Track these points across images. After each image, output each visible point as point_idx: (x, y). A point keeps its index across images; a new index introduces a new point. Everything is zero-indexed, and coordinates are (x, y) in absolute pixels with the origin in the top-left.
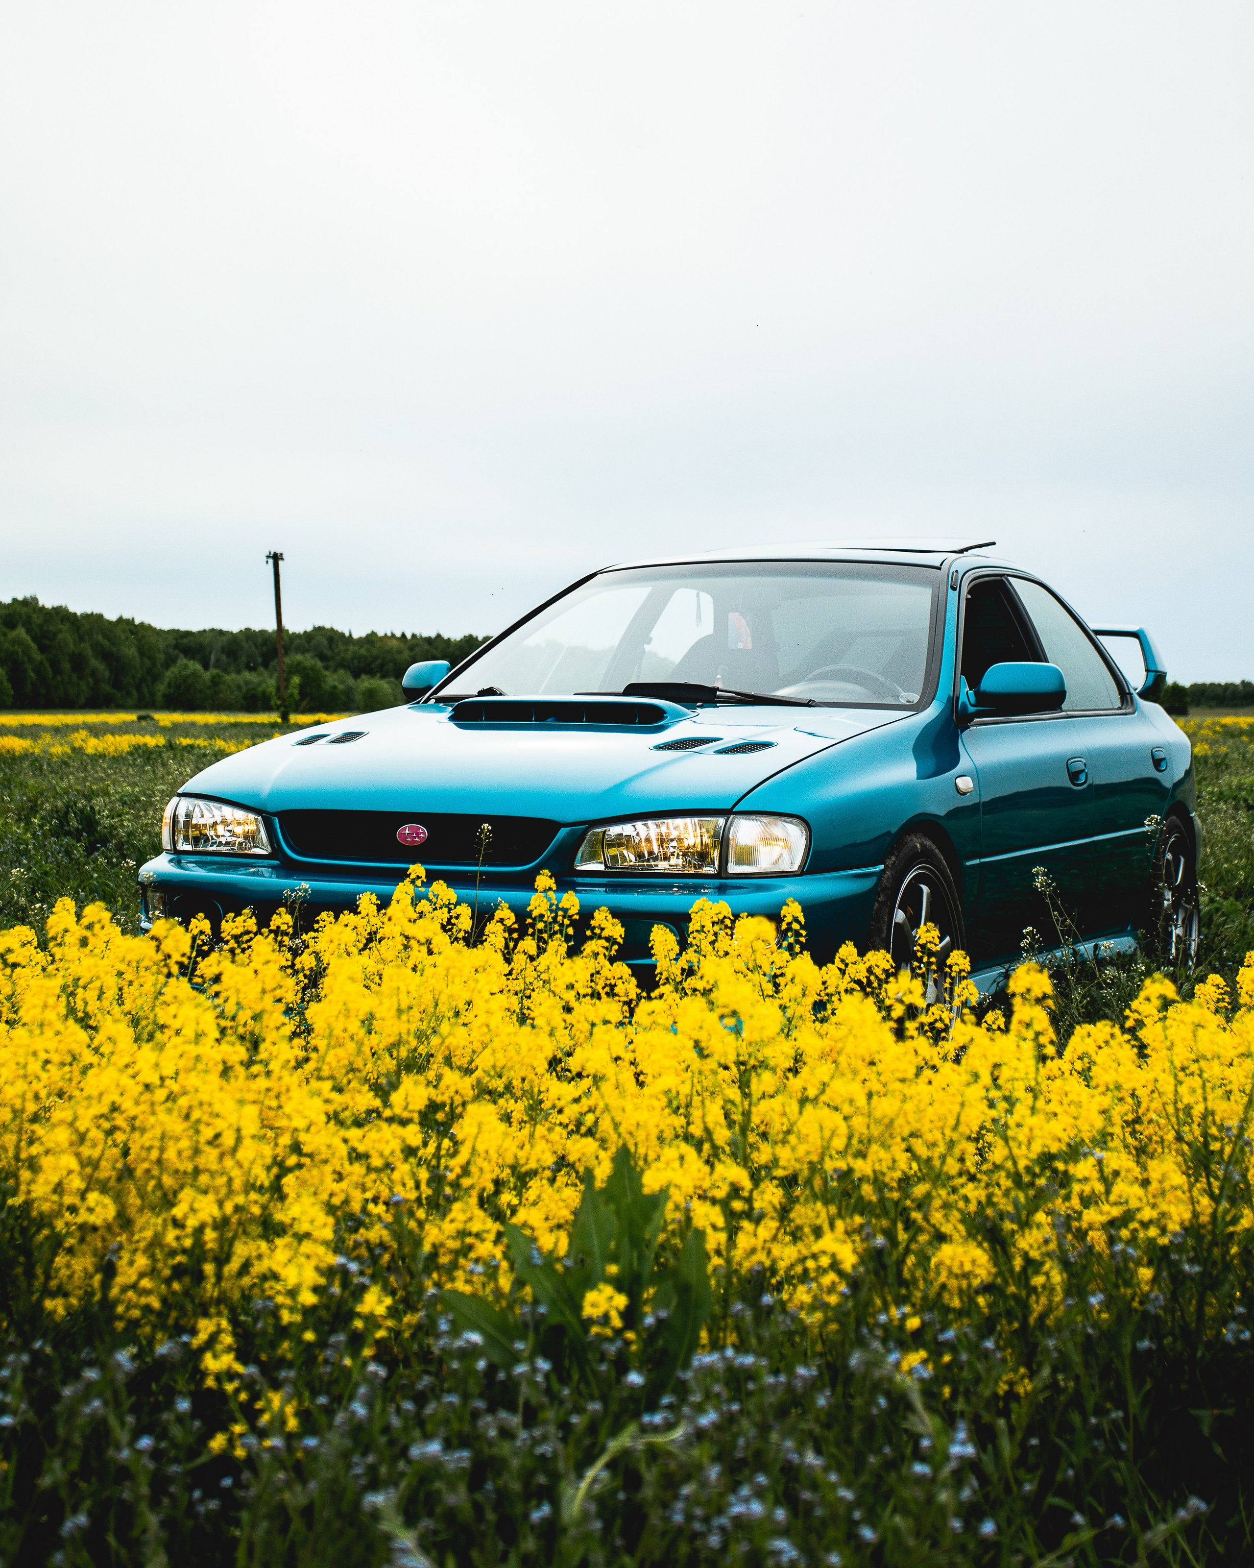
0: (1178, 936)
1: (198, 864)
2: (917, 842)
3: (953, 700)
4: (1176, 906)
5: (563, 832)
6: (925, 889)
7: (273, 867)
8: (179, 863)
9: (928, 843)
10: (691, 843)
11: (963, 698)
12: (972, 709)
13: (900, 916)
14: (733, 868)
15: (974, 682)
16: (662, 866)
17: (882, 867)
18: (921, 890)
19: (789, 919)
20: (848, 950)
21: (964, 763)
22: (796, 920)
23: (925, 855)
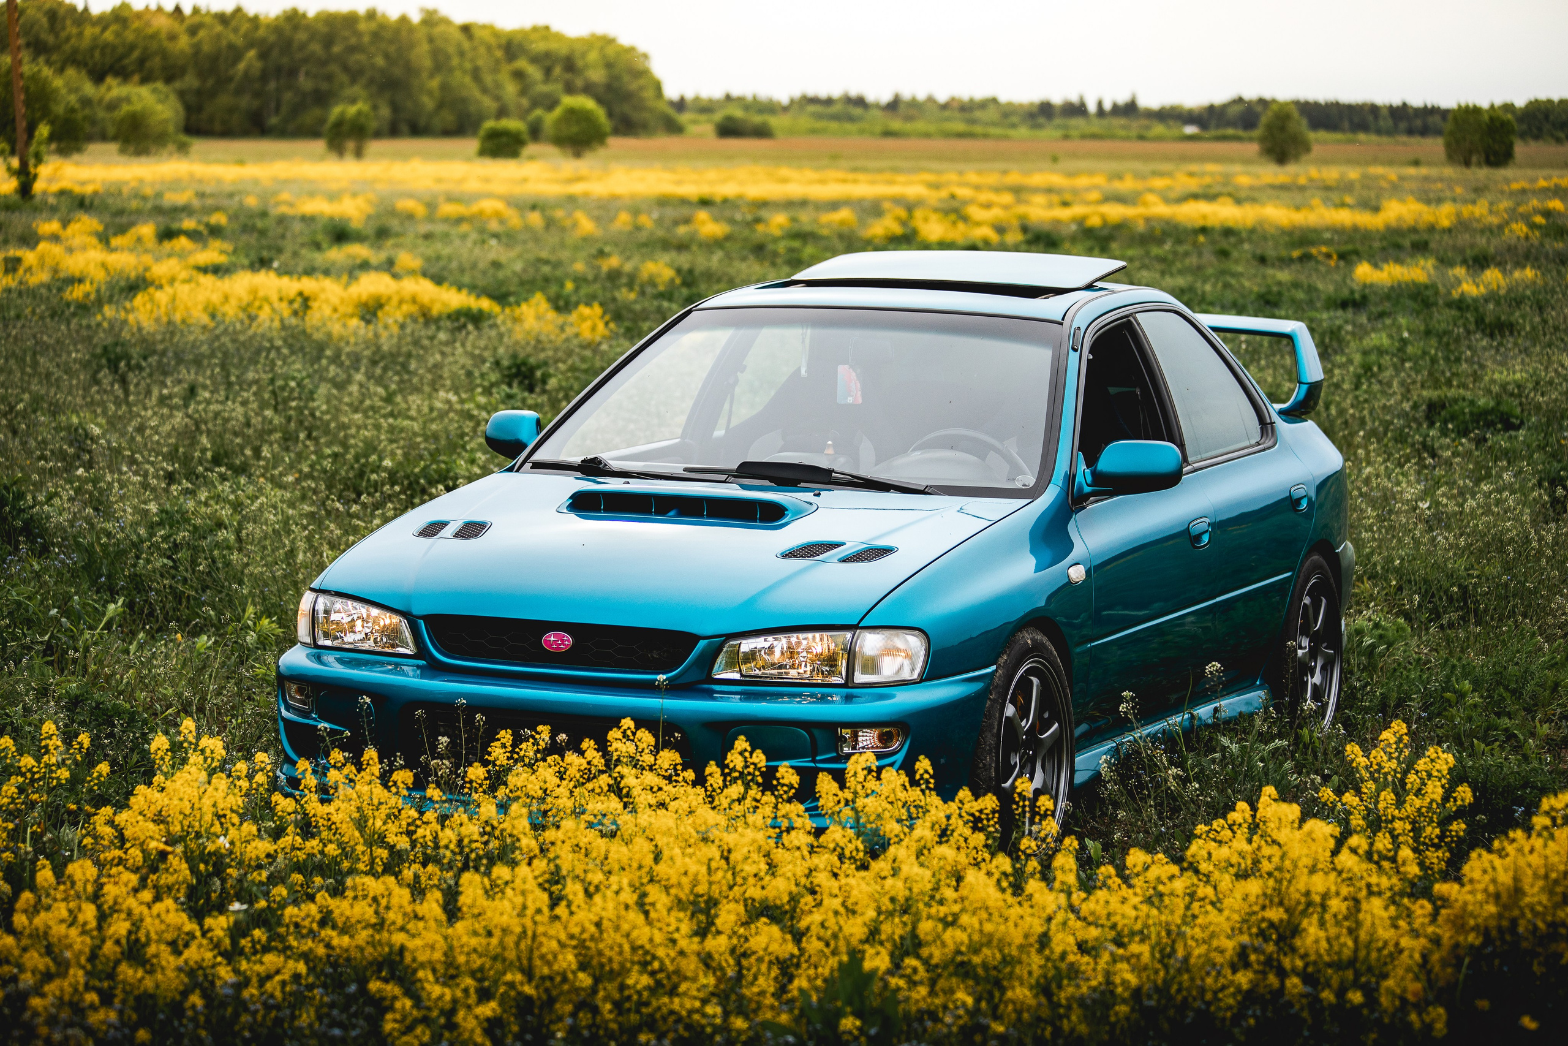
0: (1315, 686)
1: (340, 661)
2: (1028, 638)
3: (1070, 478)
4: (1313, 653)
5: (702, 644)
6: (1035, 681)
7: (418, 667)
8: (318, 659)
9: (1039, 637)
10: (819, 650)
11: (1079, 478)
12: (1087, 489)
13: (1010, 710)
14: (860, 678)
15: (1091, 461)
16: (793, 673)
17: (994, 668)
18: (1031, 682)
19: (921, 771)
20: (964, 793)
21: (1079, 550)
22: (926, 772)
23: (1036, 649)
